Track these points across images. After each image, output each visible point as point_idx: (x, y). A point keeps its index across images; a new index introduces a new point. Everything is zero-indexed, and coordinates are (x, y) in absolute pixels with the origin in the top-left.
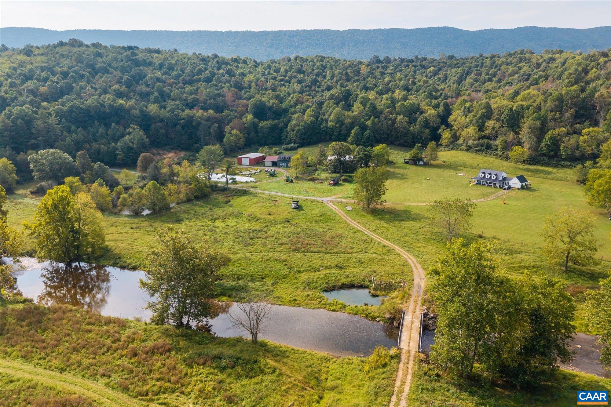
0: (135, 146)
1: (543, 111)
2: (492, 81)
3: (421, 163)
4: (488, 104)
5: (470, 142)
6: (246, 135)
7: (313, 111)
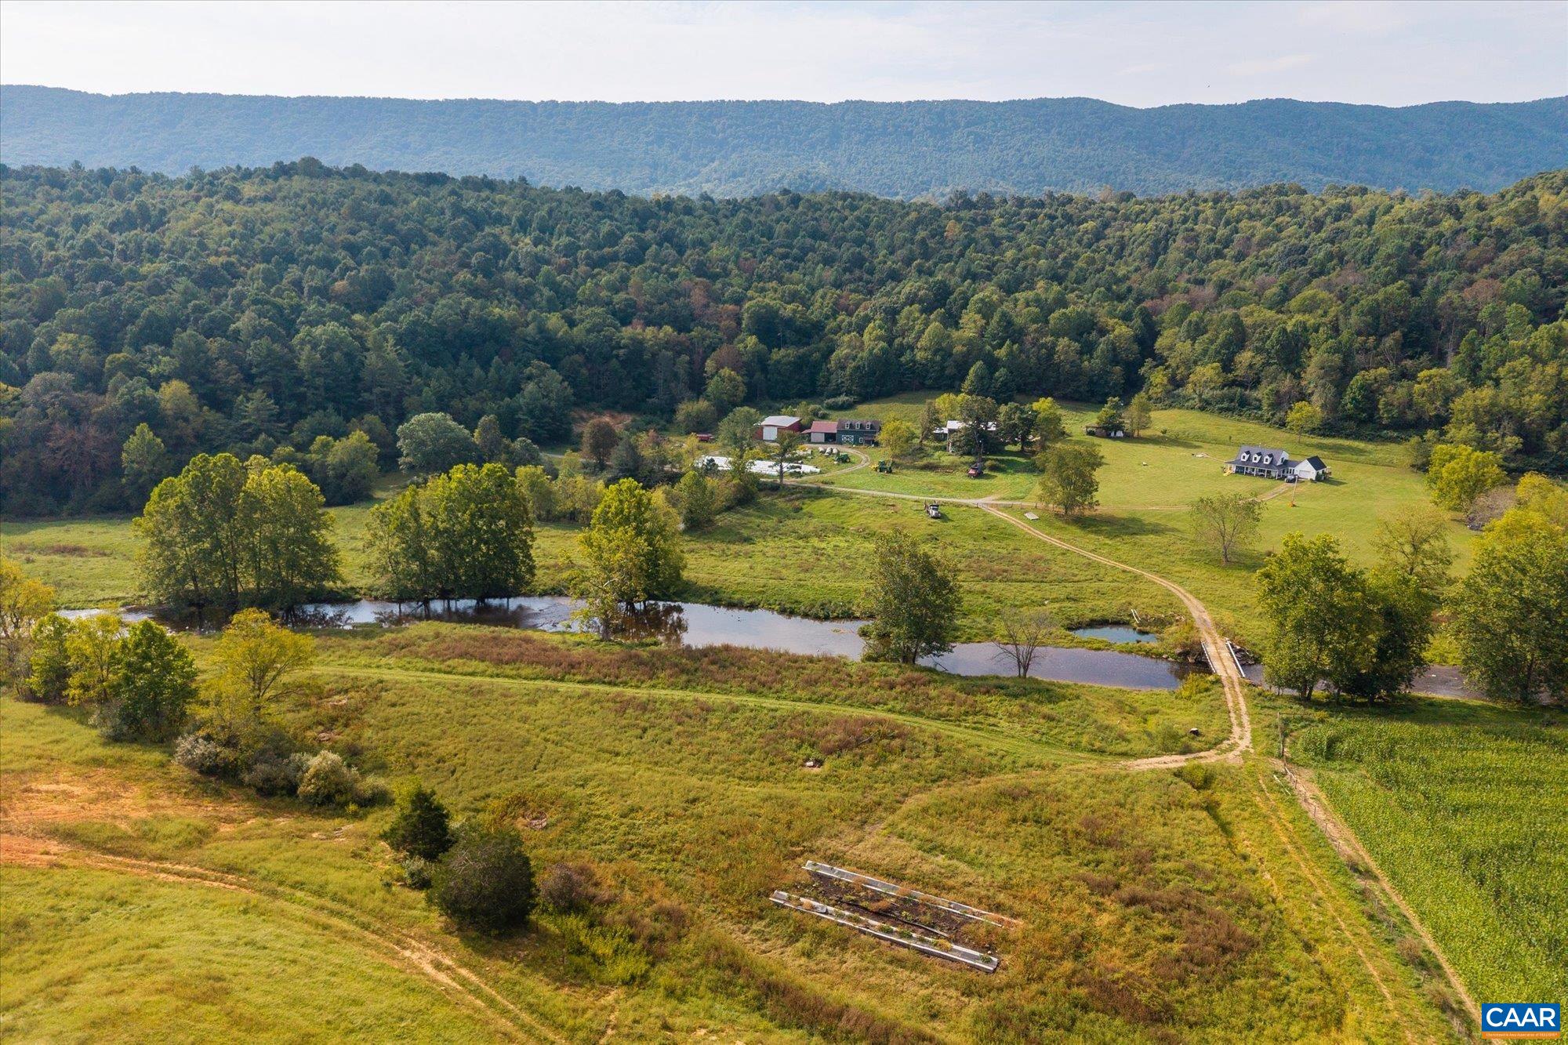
0: (553, 404)
1: (1345, 336)
2: (1223, 257)
3: (1120, 434)
4: (1237, 317)
5: (1207, 394)
6: (746, 379)
7: (880, 327)
